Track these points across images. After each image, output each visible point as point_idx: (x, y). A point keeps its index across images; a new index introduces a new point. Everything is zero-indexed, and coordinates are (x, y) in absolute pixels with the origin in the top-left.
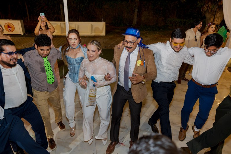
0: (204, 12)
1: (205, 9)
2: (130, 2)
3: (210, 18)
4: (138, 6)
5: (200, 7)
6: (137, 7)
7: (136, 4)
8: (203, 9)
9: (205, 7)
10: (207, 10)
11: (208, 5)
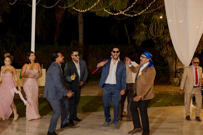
0: (164, 55)
1: (164, 52)
2: (72, 46)
3: (173, 62)
4: (83, 51)
5: (159, 50)
6: (82, 53)
7: (80, 49)
8: (162, 53)
9: (164, 50)
10: (167, 53)
11: (167, 48)
